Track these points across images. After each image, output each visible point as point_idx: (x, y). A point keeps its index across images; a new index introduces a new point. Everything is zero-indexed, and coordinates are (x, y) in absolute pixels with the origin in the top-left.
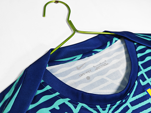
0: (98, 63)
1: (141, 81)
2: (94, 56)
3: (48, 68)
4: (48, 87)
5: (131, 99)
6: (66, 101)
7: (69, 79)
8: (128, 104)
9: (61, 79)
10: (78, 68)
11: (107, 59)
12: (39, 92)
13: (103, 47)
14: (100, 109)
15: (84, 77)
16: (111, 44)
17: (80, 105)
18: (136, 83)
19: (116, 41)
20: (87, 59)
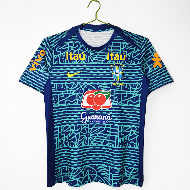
0: (98, 36)
1: (108, 49)
2: (98, 32)
3: (79, 30)
4: (76, 36)
5: (100, 52)
6: (79, 42)
7: (84, 36)
8: (98, 53)
9: (81, 35)
10: (89, 34)
11: (102, 35)
12: (73, 36)
13: (104, 30)
14: (88, 50)
15: (90, 38)
16: (108, 30)
17: (83, 45)
18: (105, 48)
19: (111, 30)
20: (94, 33)
